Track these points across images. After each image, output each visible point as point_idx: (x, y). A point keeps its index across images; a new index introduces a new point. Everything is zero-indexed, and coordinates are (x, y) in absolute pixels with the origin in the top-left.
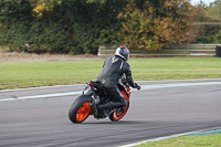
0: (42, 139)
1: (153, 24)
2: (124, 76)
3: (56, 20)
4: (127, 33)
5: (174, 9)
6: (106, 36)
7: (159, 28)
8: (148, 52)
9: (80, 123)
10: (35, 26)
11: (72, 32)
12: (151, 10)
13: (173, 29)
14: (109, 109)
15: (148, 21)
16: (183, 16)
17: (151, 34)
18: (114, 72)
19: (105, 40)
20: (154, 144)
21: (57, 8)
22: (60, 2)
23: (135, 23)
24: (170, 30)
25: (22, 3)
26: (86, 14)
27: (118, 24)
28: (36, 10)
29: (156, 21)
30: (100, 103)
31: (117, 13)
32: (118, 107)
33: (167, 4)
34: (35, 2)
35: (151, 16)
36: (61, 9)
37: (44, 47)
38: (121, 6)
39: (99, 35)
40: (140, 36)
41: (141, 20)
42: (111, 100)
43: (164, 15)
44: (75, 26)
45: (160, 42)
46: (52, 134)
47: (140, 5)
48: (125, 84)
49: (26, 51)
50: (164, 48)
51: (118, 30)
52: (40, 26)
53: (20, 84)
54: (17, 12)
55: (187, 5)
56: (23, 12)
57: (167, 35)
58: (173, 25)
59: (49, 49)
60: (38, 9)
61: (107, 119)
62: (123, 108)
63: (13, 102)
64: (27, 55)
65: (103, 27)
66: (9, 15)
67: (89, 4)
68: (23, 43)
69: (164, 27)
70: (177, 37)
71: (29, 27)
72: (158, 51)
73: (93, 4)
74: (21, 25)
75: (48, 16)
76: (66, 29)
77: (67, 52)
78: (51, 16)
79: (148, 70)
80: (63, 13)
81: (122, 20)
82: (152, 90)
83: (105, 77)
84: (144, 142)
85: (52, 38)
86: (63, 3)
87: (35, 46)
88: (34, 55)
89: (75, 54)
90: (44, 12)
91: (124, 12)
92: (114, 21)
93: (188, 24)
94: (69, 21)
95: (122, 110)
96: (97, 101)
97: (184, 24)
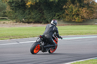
0: (30, 60)
1: (79, 11)
2: (55, 33)
3: (36, 9)
4: (67, 15)
5: (88, 4)
6: (58, 16)
7: (81, 12)
8: (77, 23)
9: (35, 54)
10: (27, 11)
11: (43, 14)
12: (78, 4)
13: (88, 13)
14: (48, 48)
15: (77, 9)
16: (92, 7)
17: (78, 15)
18: (51, 31)
19: (57, 17)
20: (79, 63)
21: (36, 3)
22: (38, 1)
23: (71, 10)
24: (86, 13)
25: (21, 1)
26: (49, 6)
27: (63, 11)
28: (27, 4)
29: (80, 9)
30: (45, 45)
31: (63, 6)
32: (52, 47)
33: (85, 2)
34: (27, 1)
35: (78, 7)
36: (38, 4)
37: (31, 20)
38: (65, 2)
39: (55, 15)
40: (73, 16)
41: (73, 9)
42: (49, 44)
43: (84, 7)
44: (45, 11)
45: (82, 18)
46: (34, 59)
47: (73, 2)
48: (55, 36)
49: (23, 22)
50: (83, 21)
51: (63, 13)
52: (29, 11)
53: (20, 37)
54: (19, 5)
55: (94, 2)
56: (22, 5)
57: (85, 15)
58: (88, 11)
59: (33, 21)
60: (28, 4)
61: (48, 52)
62: (55, 48)
63: (17, 44)
64: (23, 24)
65: (57, 12)
66: (15, 6)
67: (51, 2)
68: (22, 19)
69: (84, 12)
70: (89, 16)
71: (24, 12)
72: (81, 22)
73: (53, 2)
74: (21, 11)
75: (32, 7)
76: (41, 13)
77: (41, 23)
78: (34, 7)
79: (77, 31)
80: (39, 6)
81: (65, 9)
82: (78, 39)
83: (47, 33)
84: (75, 62)
85: (34, 16)
86: (39, 1)
87: (27, 20)
88: (26, 24)
89: (45, 24)
90: (31, 5)
91: (66, 5)
92: (62, 9)
93: (94, 10)
94: (42, 9)
95: (54, 48)
96: (43, 44)
97: (92, 11)
